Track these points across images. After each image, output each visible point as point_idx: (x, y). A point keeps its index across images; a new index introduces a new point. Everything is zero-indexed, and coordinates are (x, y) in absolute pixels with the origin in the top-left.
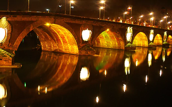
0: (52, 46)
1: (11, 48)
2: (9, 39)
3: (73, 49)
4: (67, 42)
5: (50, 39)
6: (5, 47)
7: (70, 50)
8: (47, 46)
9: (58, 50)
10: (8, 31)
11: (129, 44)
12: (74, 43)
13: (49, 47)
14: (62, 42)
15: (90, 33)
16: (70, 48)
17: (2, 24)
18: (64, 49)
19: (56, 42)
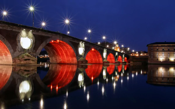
0: (58, 59)
1: (34, 54)
2: (33, 47)
3: (73, 60)
4: (68, 56)
5: (56, 54)
6: (30, 53)
7: (71, 61)
8: (54, 59)
9: (62, 62)
10: (33, 41)
11: (105, 60)
12: (74, 56)
13: (55, 61)
14: (65, 56)
15: (83, 50)
16: (71, 60)
17: (29, 35)
18: (66, 61)
19: (61, 56)
